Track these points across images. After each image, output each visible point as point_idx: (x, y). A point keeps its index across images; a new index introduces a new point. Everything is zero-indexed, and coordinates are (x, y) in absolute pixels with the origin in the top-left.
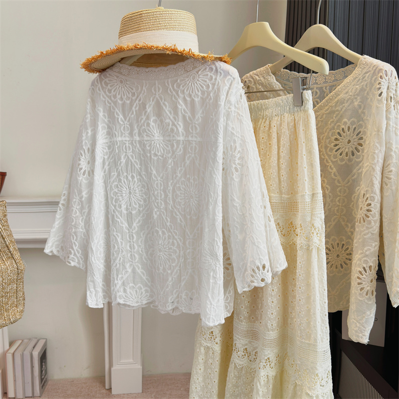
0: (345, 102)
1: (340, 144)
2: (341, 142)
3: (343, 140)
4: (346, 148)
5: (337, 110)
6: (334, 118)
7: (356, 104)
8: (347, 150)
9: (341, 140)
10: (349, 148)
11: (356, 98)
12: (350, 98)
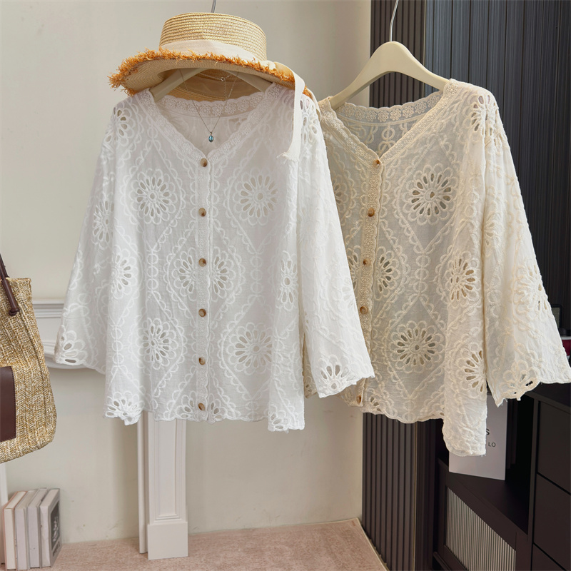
0: (428, 141)
1: (421, 198)
2: (422, 196)
3: (424, 192)
4: (428, 203)
5: (417, 154)
6: (413, 164)
7: (442, 143)
8: (429, 206)
9: (422, 193)
10: (432, 203)
11: (442, 137)
12: (433, 136)
